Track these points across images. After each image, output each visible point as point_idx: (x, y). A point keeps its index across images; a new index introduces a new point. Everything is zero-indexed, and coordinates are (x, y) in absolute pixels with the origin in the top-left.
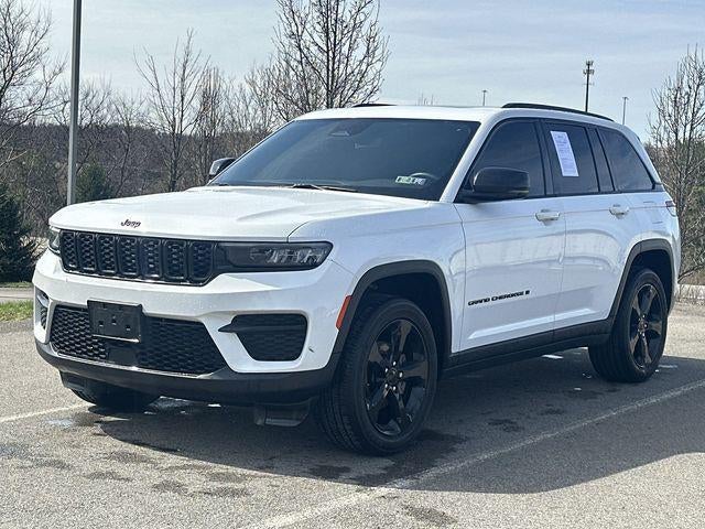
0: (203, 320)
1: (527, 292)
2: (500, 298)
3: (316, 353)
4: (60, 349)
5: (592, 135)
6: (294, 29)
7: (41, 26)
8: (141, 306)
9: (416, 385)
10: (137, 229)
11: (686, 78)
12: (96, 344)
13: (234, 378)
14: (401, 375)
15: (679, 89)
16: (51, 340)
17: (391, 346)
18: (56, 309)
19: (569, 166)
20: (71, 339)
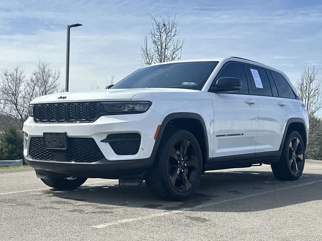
0: (93, 137)
1: (242, 134)
2: (230, 135)
3: (145, 151)
4: (33, 157)
5: (268, 73)
6: (148, 61)
7: (57, 75)
8: (66, 133)
9: (193, 170)
10: (65, 99)
11: (305, 80)
12: (48, 153)
13: (108, 163)
14: (186, 165)
15: (302, 84)
16: (30, 154)
17: (180, 152)
18: (31, 139)
19: (259, 84)
20: (37, 152)
